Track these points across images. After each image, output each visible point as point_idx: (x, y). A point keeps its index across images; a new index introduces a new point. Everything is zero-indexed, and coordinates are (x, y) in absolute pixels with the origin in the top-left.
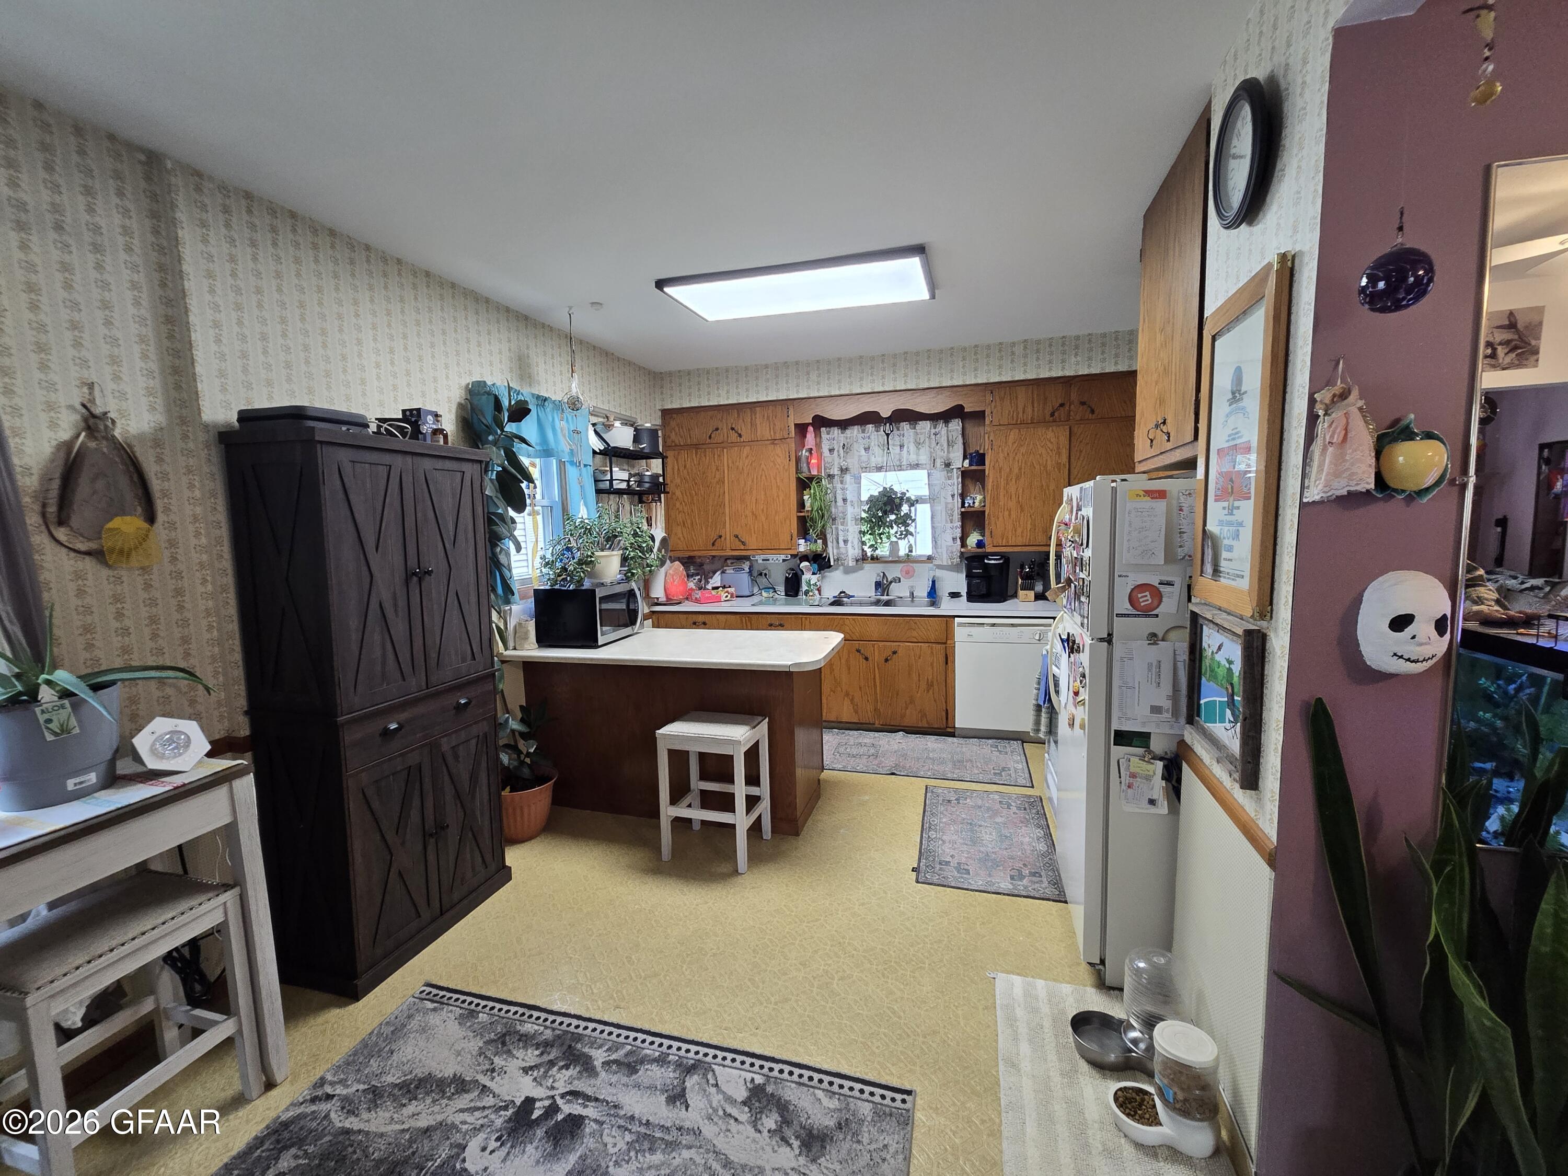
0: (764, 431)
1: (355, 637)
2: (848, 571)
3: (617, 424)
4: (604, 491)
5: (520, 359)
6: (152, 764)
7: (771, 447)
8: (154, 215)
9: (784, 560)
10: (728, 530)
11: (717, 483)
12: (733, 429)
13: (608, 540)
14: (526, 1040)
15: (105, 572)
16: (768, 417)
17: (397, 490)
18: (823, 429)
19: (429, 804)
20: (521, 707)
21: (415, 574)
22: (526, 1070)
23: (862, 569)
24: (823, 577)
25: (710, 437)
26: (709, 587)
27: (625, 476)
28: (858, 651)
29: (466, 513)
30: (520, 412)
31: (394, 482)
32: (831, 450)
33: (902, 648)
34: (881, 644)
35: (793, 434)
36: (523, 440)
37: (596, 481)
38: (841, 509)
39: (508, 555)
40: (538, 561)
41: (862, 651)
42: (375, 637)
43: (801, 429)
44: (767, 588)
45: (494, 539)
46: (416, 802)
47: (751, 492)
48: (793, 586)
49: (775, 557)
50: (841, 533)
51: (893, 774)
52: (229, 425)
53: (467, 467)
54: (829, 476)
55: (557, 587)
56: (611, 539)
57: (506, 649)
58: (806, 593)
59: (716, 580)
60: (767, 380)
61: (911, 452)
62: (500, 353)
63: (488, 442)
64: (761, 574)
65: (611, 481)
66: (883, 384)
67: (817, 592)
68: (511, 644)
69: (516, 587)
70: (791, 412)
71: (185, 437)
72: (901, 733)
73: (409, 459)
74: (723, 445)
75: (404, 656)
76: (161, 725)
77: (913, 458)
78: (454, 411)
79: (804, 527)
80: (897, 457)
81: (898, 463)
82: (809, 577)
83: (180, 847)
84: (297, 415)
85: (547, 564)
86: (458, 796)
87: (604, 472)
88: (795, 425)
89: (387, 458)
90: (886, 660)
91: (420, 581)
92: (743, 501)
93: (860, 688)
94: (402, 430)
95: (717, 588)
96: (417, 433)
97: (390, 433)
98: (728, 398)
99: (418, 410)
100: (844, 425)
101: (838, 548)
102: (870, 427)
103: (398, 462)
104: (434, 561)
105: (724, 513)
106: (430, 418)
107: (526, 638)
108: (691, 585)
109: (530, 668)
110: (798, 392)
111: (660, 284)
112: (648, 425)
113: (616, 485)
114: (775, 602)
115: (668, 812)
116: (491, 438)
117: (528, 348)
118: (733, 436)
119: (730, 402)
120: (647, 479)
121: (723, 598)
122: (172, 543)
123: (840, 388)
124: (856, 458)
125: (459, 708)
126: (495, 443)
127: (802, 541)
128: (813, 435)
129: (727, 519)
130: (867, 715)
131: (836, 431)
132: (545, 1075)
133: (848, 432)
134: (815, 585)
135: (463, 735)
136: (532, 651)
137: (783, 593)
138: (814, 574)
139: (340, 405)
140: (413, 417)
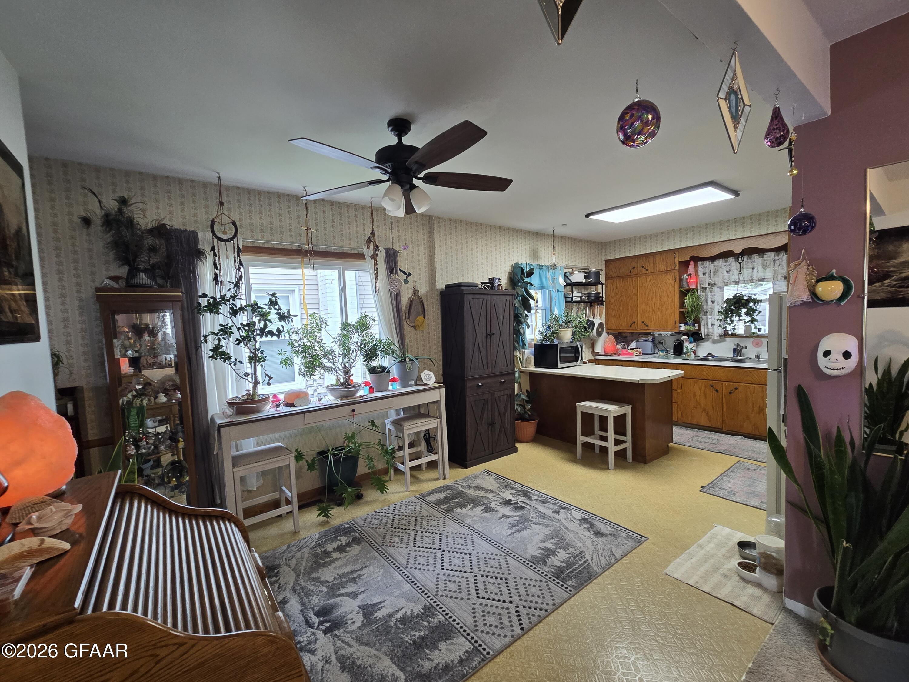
0: (661, 267)
1: (471, 353)
2: (715, 342)
3: (576, 272)
4: (569, 302)
5: (534, 250)
6: (425, 382)
7: (664, 275)
8: (430, 233)
9: (671, 335)
10: (639, 319)
11: (634, 295)
12: (643, 267)
13: (566, 324)
14: (513, 488)
15: (415, 332)
16: (663, 259)
17: (485, 308)
18: (700, 262)
19: (490, 413)
20: (527, 391)
21: (489, 334)
22: (511, 494)
23: (725, 341)
24: (697, 346)
25: (630, 272)
26: (629, 348)
27: (580, 295)
28: (712, 386)
29: (507, 314)
30: (530, 274)
31: (484, 303)
32: (704, 274)
33: (741, 386)
34: (727, 383)
35: (677, 267)
36: (531, 284)
37: (566, 298)
38: (709, 307)
39: (524, 329)
40: (537, 332)
41: (714, 386)
42: (477, 354)
43: (685, 265)
44: (662, 351)
45: (519, 323)
46: (486, 412)
47: (652, 299)
48: (678, 350)
49: (665, 333)
50: (709, 320)
51: (720, 453)
52: (442, 289)
53: (508, 297)
54: (703, 288)
55: (544, 343)
56: (567, 323)
57: (522, 367)
58: (686, 353)
59: (633, 345)
60: (663, 240)
61: (760, 271)
62: (526, 250)
63: (518, 286)
64: (660, 343)
65: (572, 297)
66: (751, 232)
67: (692, 353)
68: (524, 365)
69: (527, 343)
70: (677, 256)
71: (432, 294)
72: (740, 437)
73: (489, 296)
74: (637, 276)
75: (485, 362)
76: (426, 372)
77: (761, 275)
78: (507, 275)
79: (683, 317)
80: (750, 275)
81: (750, 278)
82: (688, 345)
83: (427, 403)
84: (459, 285)
85: (541, 333)
86: (500, 414)
87: (569, 294)
88: (679, 262)
89: (482, 296)
90: (731, 393)
91: (491, 337)
92: (647, 304)
93: (713, 407)
94: (488, 286)
95: (633, 349)
96: (492, 287)
97: (485, 288)
98: (640, 251)
99: (494, 278)
100: (713, 259)
101: (708, 329)
102: (731, 259)
103: (485, 297)
104: (495, 331)
105: (637, 310)
106: (497, 280)
107: (530, 363)
108: (619, 347)
109: (532, 375)
110: (680, 245)
111: (588, 216)
112: (594, 270)
113: (574, 299)
114: (667, 357)
115: (581, 439)
116: (519, 284)
117: (537, 245)
118: (643, 271)
119: (641, 253)
120: (593, 295)
121: (635, 354)
122: (428, 324)
123: (720, 237)
124: (721, 277)
125: (501, 382)
126: (521, 286)
127: (682, 325)
128: (693, 266)
129: (639, 313)
130: (718, 424)
131: (707, 263)
132: (516, 496)
133: (716, 263)
134: (691, 349)
135: (502, 393)
136: (532, 368)
137: (673, 353)
138: (690, 343)
139: (471, 281)
140: (492, 281)
